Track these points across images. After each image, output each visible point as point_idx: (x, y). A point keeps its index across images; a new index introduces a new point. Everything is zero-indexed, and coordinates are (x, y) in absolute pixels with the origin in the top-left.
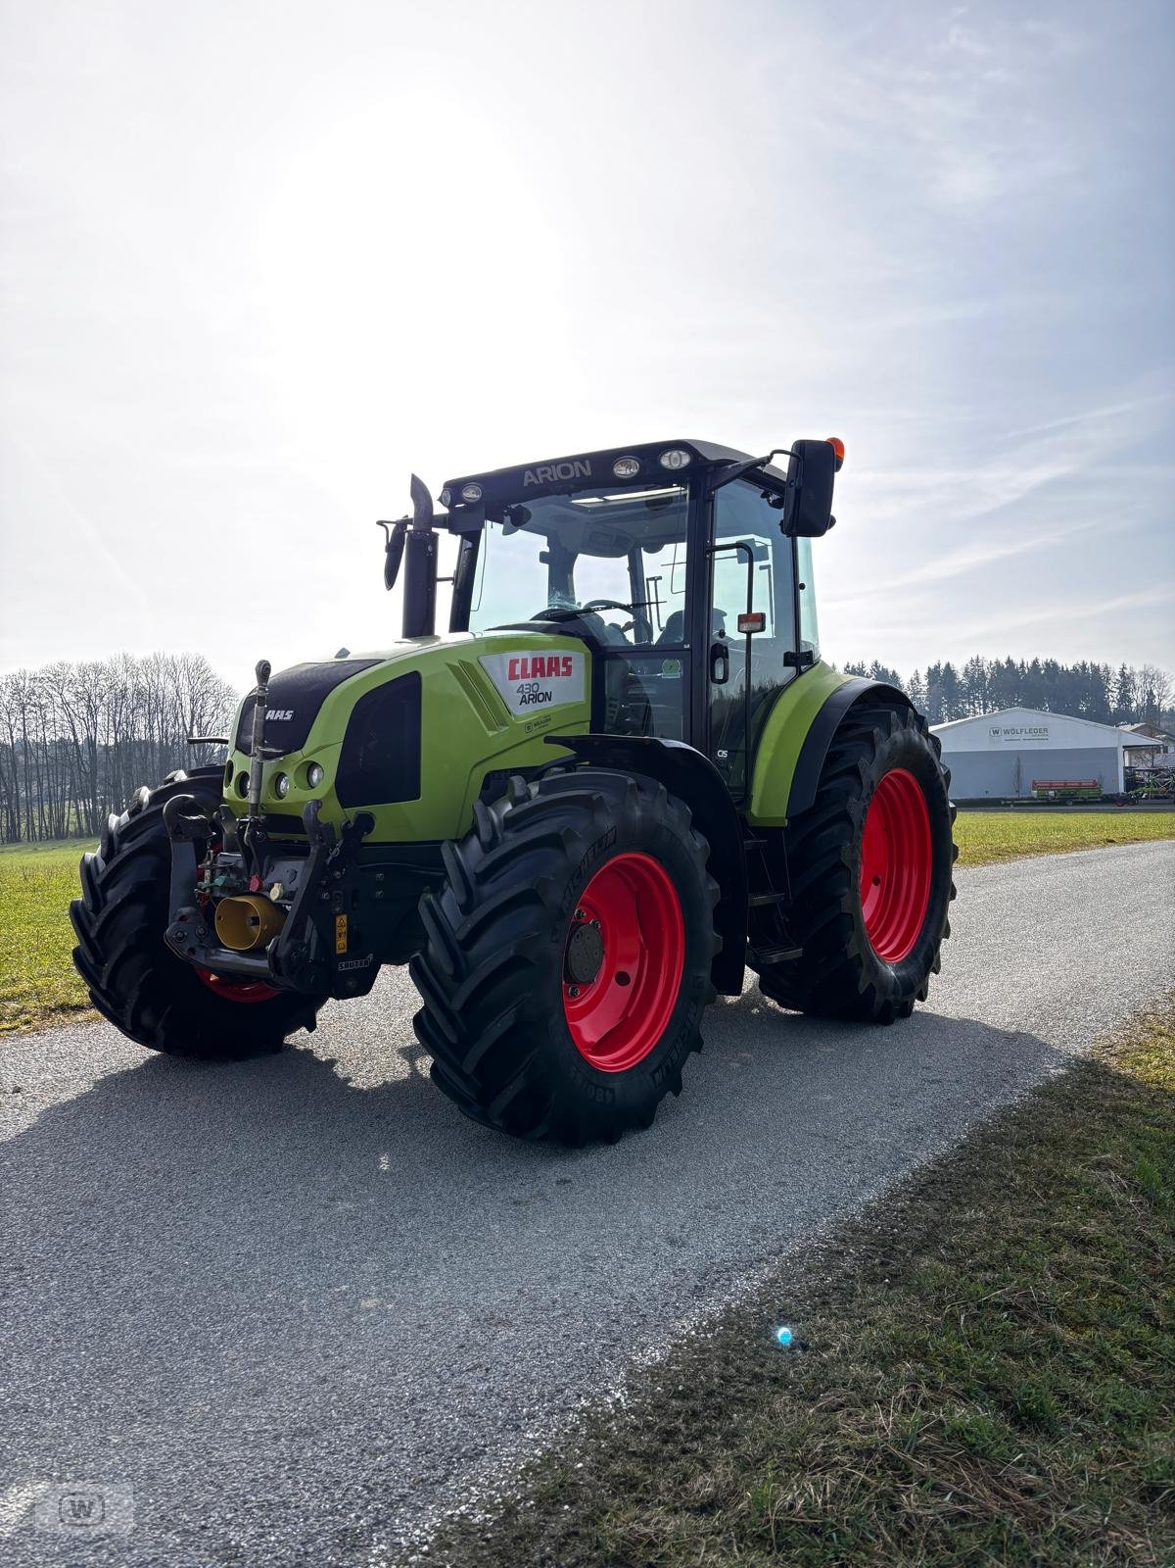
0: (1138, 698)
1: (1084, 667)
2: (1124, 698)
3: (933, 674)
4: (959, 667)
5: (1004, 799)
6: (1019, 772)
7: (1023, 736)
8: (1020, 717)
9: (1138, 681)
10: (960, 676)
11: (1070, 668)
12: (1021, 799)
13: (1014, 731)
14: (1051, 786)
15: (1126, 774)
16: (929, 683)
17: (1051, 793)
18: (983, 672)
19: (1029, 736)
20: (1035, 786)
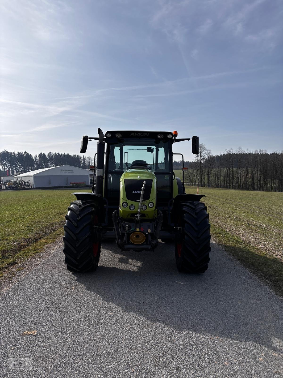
0: (87, 163)
1: (75, 155)
2: (84, 163)
3: (40, 155)
4: (47, 154)
5: (64, 186)
6: (67, 180)
7: (68, 172)
8: (67, 167)
9: (87, 159)
10: (47, 156)
11: (72, 156)
12: (68, 186)
13: (66, 171)
14: (74, 183)
15: (90, 181)
16: (39, 158)
17: (75, 185)
18: (52, 156)
19: (69, 172)
20: (71, 183)
